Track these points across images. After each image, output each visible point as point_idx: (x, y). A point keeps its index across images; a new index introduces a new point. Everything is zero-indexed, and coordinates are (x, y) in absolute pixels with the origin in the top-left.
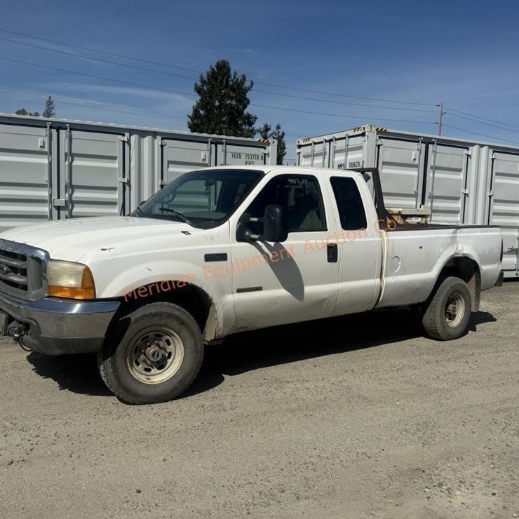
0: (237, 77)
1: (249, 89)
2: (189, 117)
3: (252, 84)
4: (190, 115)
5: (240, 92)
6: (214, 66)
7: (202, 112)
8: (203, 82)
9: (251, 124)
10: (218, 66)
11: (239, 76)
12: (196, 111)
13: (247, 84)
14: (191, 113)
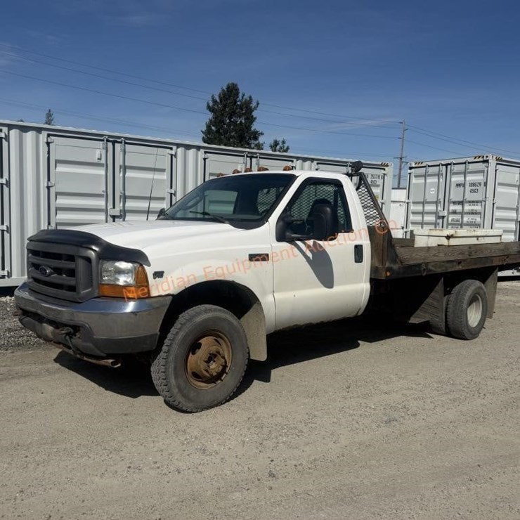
0: (245, 97)
1: (255, 108)
2: (203, 132)
3: (258, 104)
4: (204, 130)
5: (247, 110)
6: (225, 88)
7: (213, 128)
8: (214, 101)
9: (256, 139)
10: (228, 88)
11: (246, 97)
12: (209, 127)
13: (253, 105)
14: (204, 129)
